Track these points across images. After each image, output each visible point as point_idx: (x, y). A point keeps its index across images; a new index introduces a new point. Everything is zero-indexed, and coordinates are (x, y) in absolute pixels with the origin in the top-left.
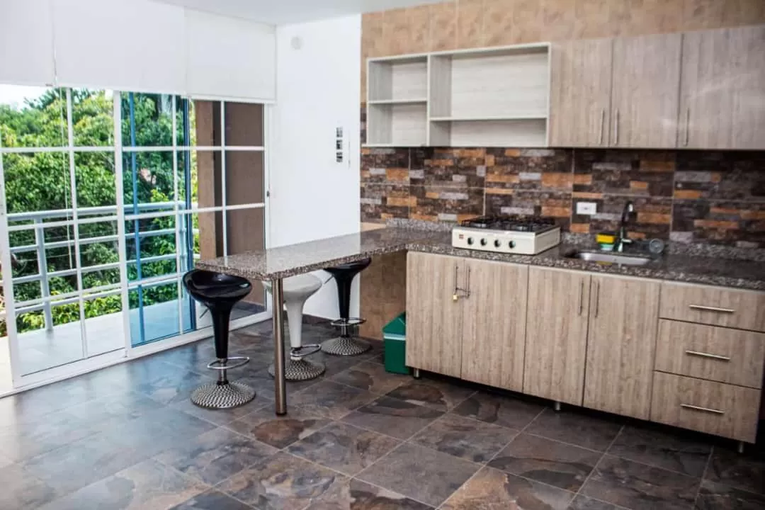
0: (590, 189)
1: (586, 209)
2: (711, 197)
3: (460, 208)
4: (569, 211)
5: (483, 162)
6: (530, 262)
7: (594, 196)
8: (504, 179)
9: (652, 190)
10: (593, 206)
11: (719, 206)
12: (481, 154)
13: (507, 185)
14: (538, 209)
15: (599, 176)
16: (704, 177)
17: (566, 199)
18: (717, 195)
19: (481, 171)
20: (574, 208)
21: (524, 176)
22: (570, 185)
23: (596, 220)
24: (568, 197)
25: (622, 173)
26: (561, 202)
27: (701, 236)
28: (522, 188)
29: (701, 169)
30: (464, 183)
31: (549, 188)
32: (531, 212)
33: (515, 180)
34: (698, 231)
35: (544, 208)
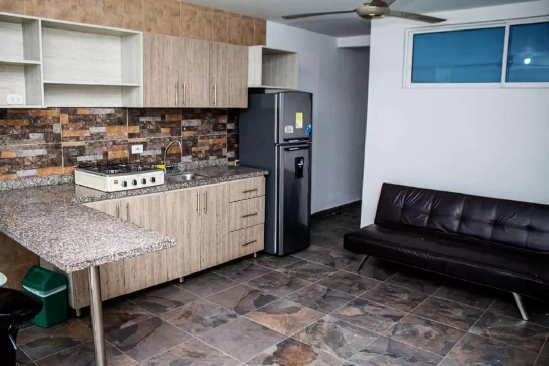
0: (139, 136)
1: (137, 149)
2: (198, 134)
3: (40, 163)
4: (126, 153)
5: (59, 120)
6: (167, 189)
7: (141, 140)
8: (78, 133)
9: (172, 133)
10: (141, 147)
11: (202, 138)
12: (56, 113)
13: (81, 138)
14: (106, 154)
15: (144, 126)
16: (195, 123)
17: (124, 144)
18: (201, 133)
19: (57, 128)
20: (130, 150)
21: (94, 130)
22: (126, 134)
23: (143, 156)
24: (126, 142)
25: (156, 122)
26: (121, 147)
27: (195, 157)
28: (92, 139)
29: (193, 118)
30: (42, 140)
31: (112, 137)
32: (101, 157)
33: (87, 133)
34: (194, 154)
35: (110, 153)
